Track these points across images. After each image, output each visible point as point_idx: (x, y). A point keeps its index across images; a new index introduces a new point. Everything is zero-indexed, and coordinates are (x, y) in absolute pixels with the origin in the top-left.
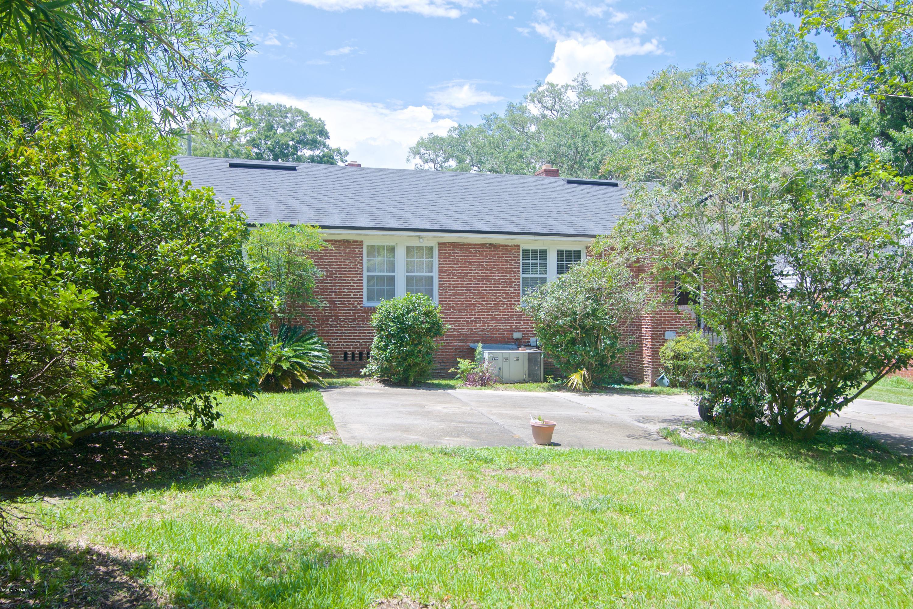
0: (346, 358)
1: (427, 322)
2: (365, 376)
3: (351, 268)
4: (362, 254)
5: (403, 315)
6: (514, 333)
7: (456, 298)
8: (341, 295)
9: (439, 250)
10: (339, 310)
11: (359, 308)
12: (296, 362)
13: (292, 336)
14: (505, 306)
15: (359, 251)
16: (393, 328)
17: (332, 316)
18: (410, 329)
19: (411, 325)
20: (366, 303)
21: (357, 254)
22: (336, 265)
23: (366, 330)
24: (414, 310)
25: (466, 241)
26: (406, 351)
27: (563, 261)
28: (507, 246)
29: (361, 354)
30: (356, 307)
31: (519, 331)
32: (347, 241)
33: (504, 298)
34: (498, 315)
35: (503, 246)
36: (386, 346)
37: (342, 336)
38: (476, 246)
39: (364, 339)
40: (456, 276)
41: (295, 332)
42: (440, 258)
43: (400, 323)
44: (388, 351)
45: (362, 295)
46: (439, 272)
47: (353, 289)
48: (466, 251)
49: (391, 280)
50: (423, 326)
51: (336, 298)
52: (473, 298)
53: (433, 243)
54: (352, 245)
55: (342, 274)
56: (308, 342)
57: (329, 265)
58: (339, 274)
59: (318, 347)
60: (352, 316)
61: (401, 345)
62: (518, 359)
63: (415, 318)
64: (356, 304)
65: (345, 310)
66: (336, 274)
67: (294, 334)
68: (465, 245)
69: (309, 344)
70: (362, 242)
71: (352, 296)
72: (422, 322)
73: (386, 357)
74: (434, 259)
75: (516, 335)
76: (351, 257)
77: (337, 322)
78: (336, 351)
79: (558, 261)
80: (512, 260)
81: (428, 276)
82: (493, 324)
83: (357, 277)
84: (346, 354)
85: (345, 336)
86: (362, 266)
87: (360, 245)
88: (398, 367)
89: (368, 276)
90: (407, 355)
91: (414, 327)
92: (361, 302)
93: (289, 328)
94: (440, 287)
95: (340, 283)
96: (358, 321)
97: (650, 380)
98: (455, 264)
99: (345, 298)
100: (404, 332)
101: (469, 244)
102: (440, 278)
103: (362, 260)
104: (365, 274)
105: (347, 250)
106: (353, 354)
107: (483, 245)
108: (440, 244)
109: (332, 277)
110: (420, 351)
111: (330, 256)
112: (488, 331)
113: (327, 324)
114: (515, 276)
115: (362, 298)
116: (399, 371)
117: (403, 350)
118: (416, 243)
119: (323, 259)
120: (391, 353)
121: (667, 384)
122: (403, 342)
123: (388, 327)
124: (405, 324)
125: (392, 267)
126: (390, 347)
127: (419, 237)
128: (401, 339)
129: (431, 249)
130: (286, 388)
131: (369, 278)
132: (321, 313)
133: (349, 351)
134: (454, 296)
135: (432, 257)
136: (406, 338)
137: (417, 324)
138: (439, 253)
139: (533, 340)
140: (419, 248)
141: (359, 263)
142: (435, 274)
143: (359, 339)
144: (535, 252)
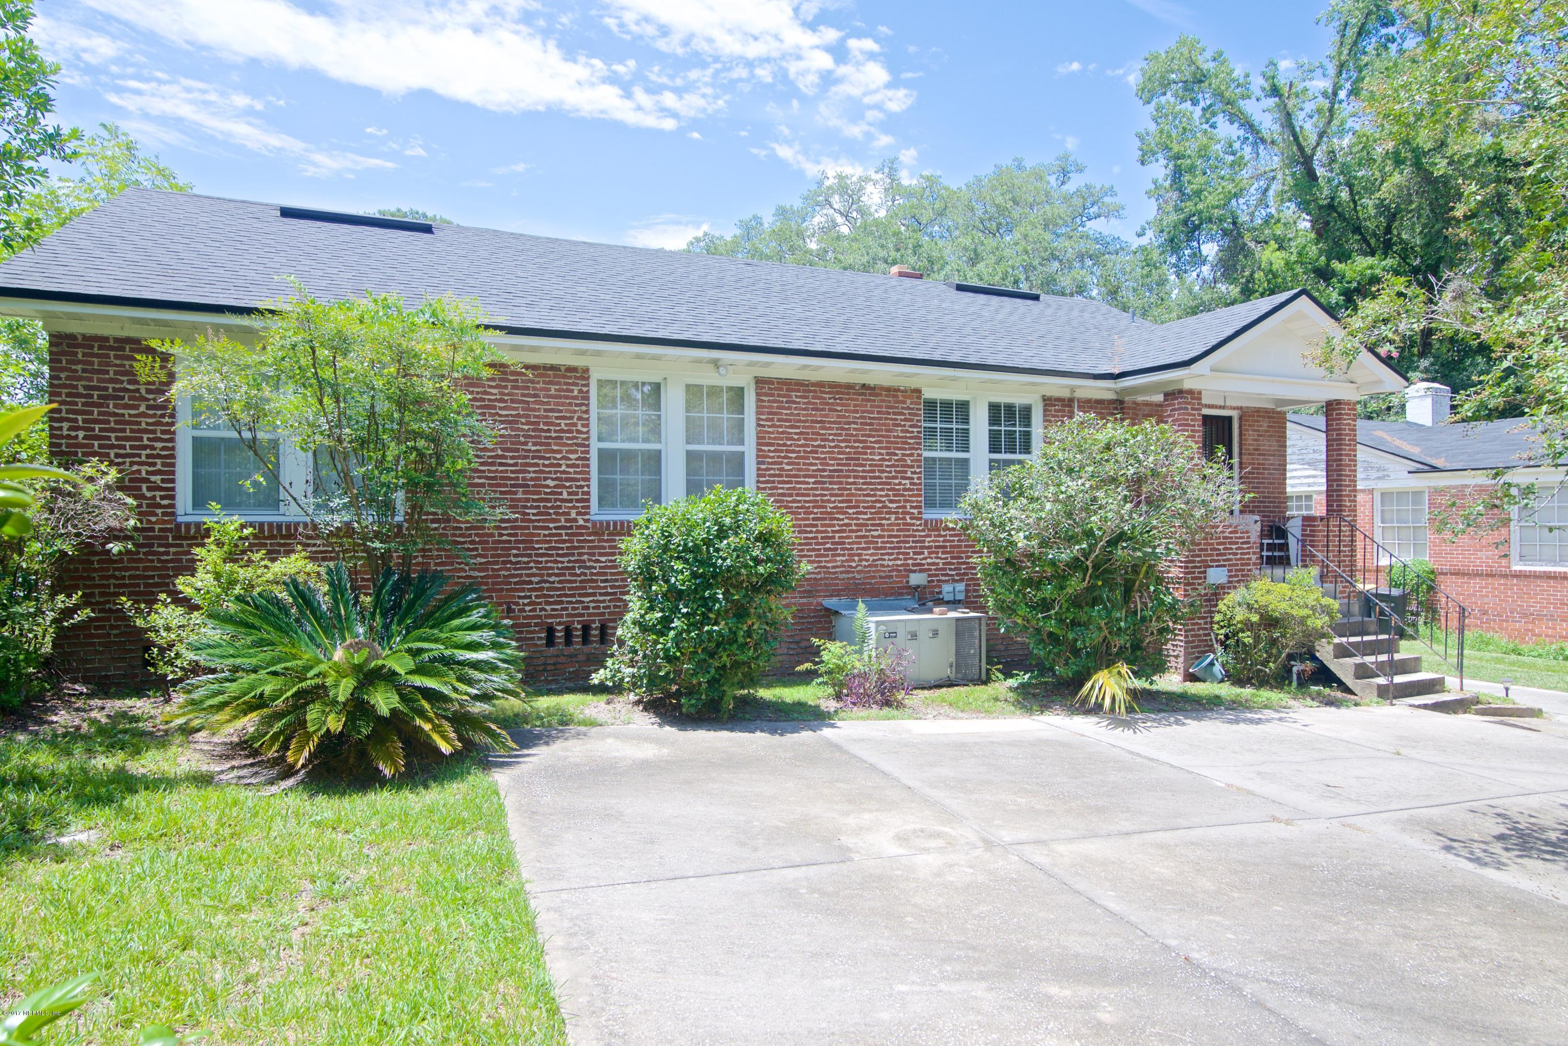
0: (550, 640)
1: (769, 560)
2: (602, 689)
3: (562, 431)
4: (588, 398)
5: (708, 542)
6: (912, 575)
7: (793, 501)
8: (539, 493)
9: (757, 394)
10: (535, 528)
11: (581, 522)
12: (418, 689)
13: (412, 604)
14: (893, 517)
15: (580, 391)
16: (681, 575)
17: (517, 542)
18: (728, 579)
19: (729, 568)
20: (597, 513)
21: (575, 398)
22: (527, 423)
23: (598, 574)
24: (736, 528)
25: (814, 377)
26: (719, 633)
27: (1000, 425)
28: (898, 390)
29: (586, 628)
30: (575, 520)
31: (921, 571)
32: (553, 368)
33: (891, 501)
34: (879, 536)
35: (888, 389)
36: (666, 622)
37: (542, 589)
38: (836, 387)
39: (594, 594)
40: (793, 452)
41: (421, 593)
42: (758, 413)
43: (702, 563)
44: (672, 634)
45: (588, 493)
46: (758, 444)
47: (567, 480)
48: (814, 398)
49: (654, 460)
50: (761, 569)
51: (527, 500)
52: (829, 501)
53: (745, 380)
54: (565, 377)
55: (541, 444)
56: (456, 622)
57: (510, 422)
58: (535, 444)
59: (485, 635)
60: (564, 541)
61: (706, 619)
62: (935, 633)
63: (741, 551)
64: (573, 515)
65: (548, 528)
66: (525, 444)
67: (417, 597)
68: (814, 384)
69: (459, 628)
70: (587, 370)
71: (565, 496)
72: (757, 561)
73: (666, 650)
74: (746, 416)
75: (917, 579)
76: (563, 404)
77: (529, 556)
78: (529, 625)
79: (990, 424)
80: (905, 420)
81: (733, 453)
82: (869, 555)
83: (576, 452)
84: (551, 631)
85: (549, 589)
86: (587, 426)
87: (583, 378)
88: (695, 674)
89: (600, 451)
90: (718, 645)
91: (739, 574)
92: (586, 509)
93: (405, 579)
94: (759, 476)
95: (537, 465)
96: (580, 554)
97: (1181, 666)
98: (792, 427)
99: (549, 500)
100: (709, 586)
101: (821, 384)
102: (761, 457)
103: (587, 412)
104: (595, 446)
105: (553, 387)
106: (568, 631)
107: (850, 386)
108: (760, 382)
109: (517, 450)
110: (749, 634)
111: (513, 401)
112: (859, 572)
113: (504, 562)
114: (912, 455)
115: (588, 500)
116: (700, 684)
117: (709, 632)
118: (709, 378)
119: (494, 407)
120: (677, 641)
121: (1220, 677)
122: (710, 610)
123: (667, 571)
124: (714, 565)
125: (655, 430)
126: (676, 623)
127: (716, 363)
128: (706, 603)
129: (738, 393)
130: (387, 771)
131: (606, 457)
132: (492, 535)
133: (559, 624)
134: (791, 495)
135: (742, 412)
136: (717, 600)
137: (746, 566)
138: (758, 400)
139: (947, 588)
140: (714, 391)
141: (580, 418)
142: (749, 449)
143: (580, 595)
144: (947, 405)
